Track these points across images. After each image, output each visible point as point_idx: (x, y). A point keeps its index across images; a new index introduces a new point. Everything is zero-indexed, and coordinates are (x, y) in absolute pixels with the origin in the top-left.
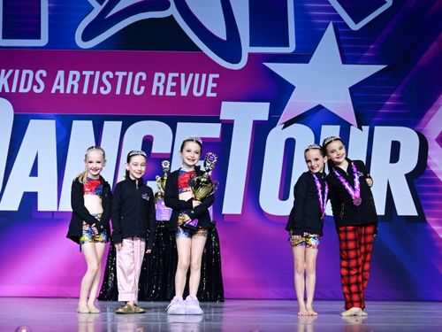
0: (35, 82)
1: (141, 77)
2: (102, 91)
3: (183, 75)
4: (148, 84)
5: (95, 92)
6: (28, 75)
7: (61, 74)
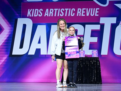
0: (39, 13)
1: (73, 10)
2: (61, 15)
3: (87, 9)
4: (76, 12)
5: (58, 15)
6: (37, 11)
7: (47, 10)
